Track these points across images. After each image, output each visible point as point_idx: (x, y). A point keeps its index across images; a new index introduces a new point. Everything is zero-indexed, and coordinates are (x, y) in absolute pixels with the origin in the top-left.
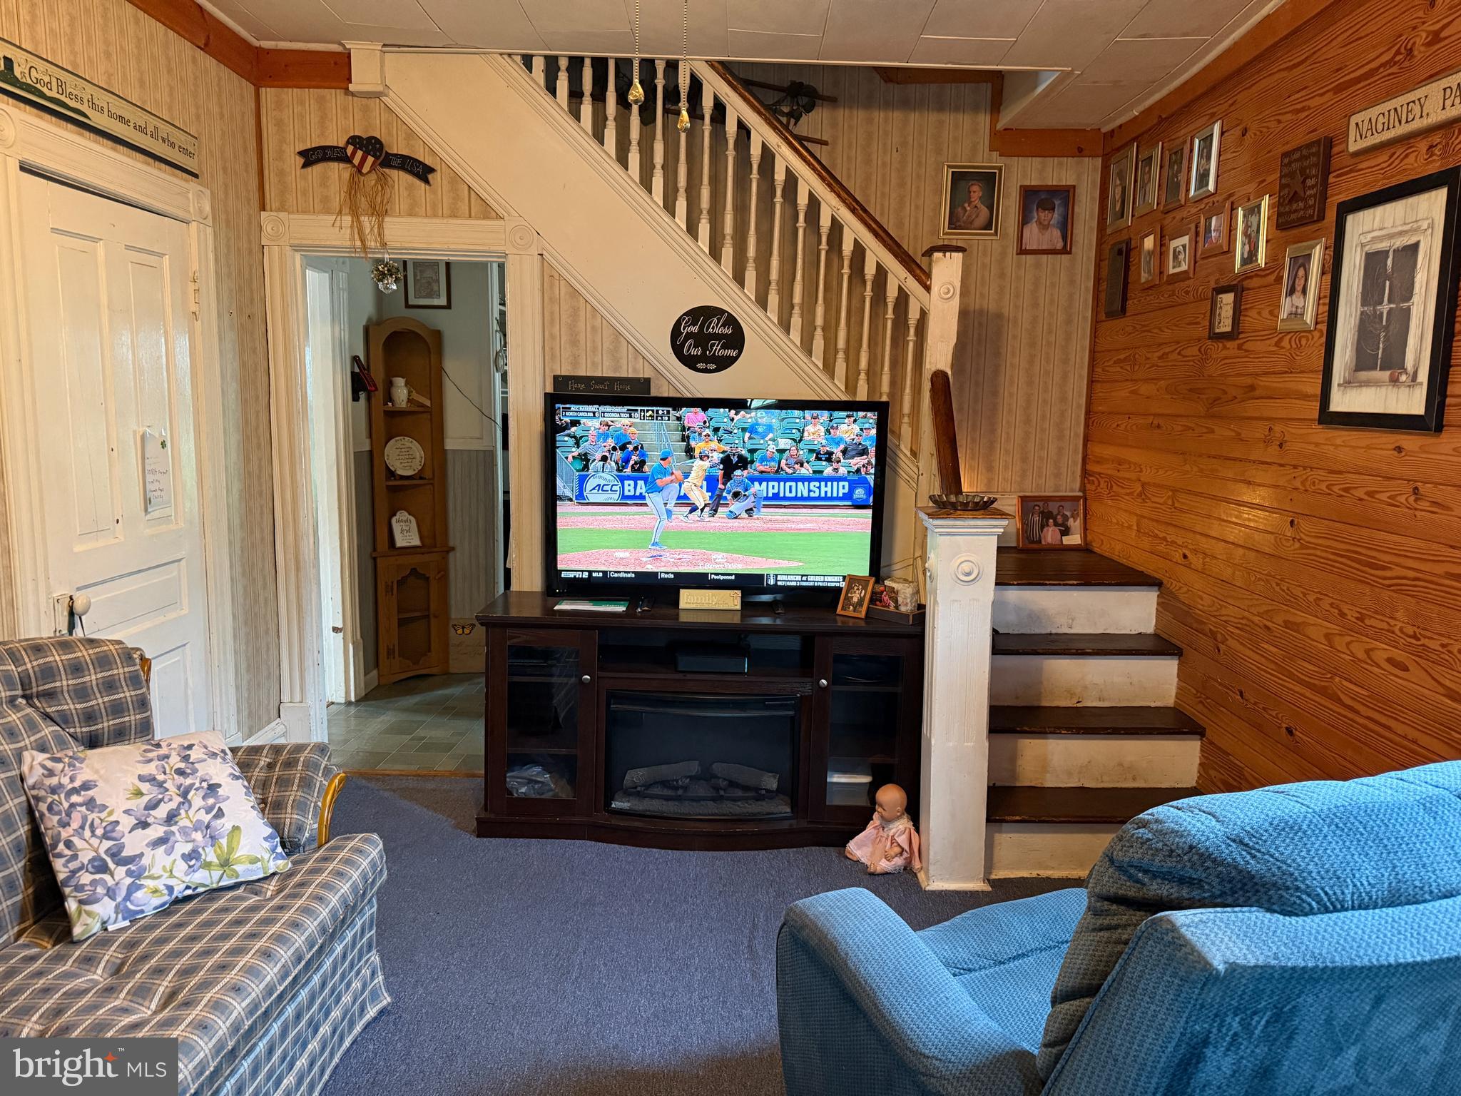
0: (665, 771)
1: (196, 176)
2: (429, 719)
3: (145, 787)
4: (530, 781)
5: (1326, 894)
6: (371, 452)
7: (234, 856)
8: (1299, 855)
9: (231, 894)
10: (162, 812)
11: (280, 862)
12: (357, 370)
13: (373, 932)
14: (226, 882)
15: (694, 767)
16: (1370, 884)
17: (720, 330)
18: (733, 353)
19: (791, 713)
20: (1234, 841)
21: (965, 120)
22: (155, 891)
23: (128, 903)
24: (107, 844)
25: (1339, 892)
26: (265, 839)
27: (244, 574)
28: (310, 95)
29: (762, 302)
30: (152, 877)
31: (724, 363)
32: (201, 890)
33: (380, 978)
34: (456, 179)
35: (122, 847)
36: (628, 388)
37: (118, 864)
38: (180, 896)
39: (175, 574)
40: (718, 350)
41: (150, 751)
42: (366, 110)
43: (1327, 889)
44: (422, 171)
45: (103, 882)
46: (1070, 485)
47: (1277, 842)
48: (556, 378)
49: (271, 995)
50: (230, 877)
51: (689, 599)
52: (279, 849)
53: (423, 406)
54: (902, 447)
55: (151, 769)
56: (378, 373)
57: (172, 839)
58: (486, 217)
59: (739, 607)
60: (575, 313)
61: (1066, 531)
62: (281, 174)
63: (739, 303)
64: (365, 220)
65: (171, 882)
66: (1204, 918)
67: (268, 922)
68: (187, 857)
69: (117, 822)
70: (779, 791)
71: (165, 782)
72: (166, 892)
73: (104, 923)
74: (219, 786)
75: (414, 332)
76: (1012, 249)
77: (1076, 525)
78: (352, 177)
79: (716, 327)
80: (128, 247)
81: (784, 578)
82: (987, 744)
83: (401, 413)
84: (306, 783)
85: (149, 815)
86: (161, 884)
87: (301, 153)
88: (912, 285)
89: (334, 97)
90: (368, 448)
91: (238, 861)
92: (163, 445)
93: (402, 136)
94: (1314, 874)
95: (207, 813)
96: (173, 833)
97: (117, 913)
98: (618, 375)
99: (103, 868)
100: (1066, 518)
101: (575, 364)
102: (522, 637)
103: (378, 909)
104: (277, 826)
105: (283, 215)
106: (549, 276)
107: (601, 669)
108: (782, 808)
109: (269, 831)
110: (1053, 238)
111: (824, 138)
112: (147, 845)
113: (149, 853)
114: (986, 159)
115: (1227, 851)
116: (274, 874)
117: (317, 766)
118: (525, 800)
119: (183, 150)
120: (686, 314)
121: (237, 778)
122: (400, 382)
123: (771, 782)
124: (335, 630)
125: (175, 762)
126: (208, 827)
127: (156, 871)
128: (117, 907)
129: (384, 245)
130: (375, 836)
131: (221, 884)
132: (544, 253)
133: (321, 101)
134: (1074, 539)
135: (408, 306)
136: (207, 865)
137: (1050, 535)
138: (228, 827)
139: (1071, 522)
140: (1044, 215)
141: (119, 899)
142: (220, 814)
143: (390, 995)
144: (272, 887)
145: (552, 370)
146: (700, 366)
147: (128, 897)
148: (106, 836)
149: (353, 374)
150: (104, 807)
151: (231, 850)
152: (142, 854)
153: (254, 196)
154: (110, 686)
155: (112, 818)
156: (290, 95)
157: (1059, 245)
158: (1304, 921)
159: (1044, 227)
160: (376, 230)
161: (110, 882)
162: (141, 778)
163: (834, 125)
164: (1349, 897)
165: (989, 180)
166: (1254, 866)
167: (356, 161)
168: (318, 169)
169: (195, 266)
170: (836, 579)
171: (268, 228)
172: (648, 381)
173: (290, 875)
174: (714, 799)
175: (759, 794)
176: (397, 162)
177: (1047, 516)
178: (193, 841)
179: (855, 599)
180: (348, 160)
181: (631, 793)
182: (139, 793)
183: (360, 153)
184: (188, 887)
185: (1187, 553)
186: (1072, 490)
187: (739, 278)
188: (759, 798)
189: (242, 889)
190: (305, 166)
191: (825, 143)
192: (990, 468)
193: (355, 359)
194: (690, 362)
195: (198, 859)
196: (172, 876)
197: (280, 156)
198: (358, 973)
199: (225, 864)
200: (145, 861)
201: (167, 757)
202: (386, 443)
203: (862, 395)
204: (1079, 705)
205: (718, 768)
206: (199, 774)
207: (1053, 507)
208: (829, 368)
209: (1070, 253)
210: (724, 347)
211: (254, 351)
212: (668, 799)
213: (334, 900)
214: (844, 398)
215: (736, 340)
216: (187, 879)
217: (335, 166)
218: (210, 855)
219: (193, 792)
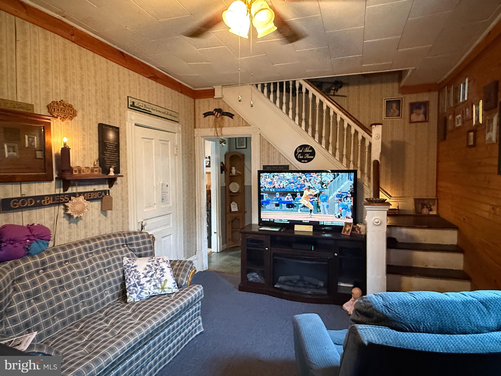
0: (290, 277)
1: (178, 122)
2: (236, 258)
3: (148, 268)
4: (253, 277)
5: (412, 326)
6: (225, 186)
7: (165, 287)
8: (404, 312)
9: (163, 296)
10: (150, 274)
11: (176, 290)
12: (222, 165)
13: (200, 311)
14: (163, 293)
15: (298, 277)
16: (431, 325)
17: (308, 151)
18: (312, 157)
19: (326, 263)
20: (384, 306)
21: (390, 85)
22: (146, 293)
23: (140, 295)
24: (137, 280)
25: (417, 326)
26: (173, 283)
27: (187, 217)
28: (205, 100)
29: (320, 142)
30: (145, 289)
31: (309, 160)
32: (157, 294)
33: (201, 324)
34: (239, 117)
35: (140, 281)
36: (282, 168)
37: (139, 285)
38: (152, 295)
39: (169, 217)
40: (308, 156)
41: (150, 259)
42: (219, 102)
43: (413, 325)
44: (231, 116)
45: (135, 289)
46: (432, 195)
47: (398, 308)
48: (263, 166)
49: (164, 321)
50: (164, 292)
51: (297, 228)
52: (176, 286)
53: (239, 174)
54: (365, 183)
55: (150, 264)
56: (228, 167)
57: (151, 281)
58: (246, 126)
59: (312, 231)
60: (269, 148)
61: (431, 210)
62: (199, 119)
63: (313, 143)
64: (218, 129)
65: (150, 291)
66: (367, 327)
67: (168, 304)
68: (154, 286)
69: (140, 276)
70: (324, 286)
71: (152, 267)
72: (148, 293)
73: (134, 299)
74: (164, 269)
75: (237, 155)
76: (407, 122)
77: (434, 208)
78: (215, 119)
79: (307, 150)
80: (160, 140)
81: (326, 222)
82: (386, 277)
83: (234, 176)
84: (185, 271)
85: (147, 275)
86: (147, 291)
87: (204, 114)
88: (366, 135)
89: (211, 100)
90: (224, 185)
91: (166, 288)
92: (167, 186)
93: (227, 107)
94: (408, 319)
95: (160, 275)
96: (152, 279)
97: (137, 297)
98: (280, 164)
99: (135, 286)
100: (431, 206)
101: (269, 161)
102: (250, 237)
103: (201, 305)
104: (176, 281)
105: (199, 129)
106: (262, 139)
107: (271, 246)
108: (325, 292)
109: (174, 281)
110: (421, 117)
111: (346, 95)
112: (146, 282)
113: (146, 284)
114: (397, 96)
115: (381, 309)
116: (174, 293)
117: (189, 266)
118: (251, 282)
119: (174, 116)
120: (299, 147)
121: (169, 267)
122: (234, 168)
123: (322, 284)
124: (215, 233)
125: (155, 262)
126: (160, 279)
127: (146, 288)
128: (137, 296)
129: (222, 134)
130: (201, 286)
131: (161, 293)
132: (261, 134)
133: (209, 102)
134: (434, 213)
135: (237, 149)
136: (158, 288)
137: (425, 211)
138: (164, 280)
139: (432, 207)
140: (418, 111)
141: (138, 294)
142: (163, 276)
143: (204, 329)
144: (173, 295)
145: (263, 164)
146: (303, 161)
147: (140, 294)
148: (137, 279)
149: (221, 167)
150: (138, 272)
151: (164, 285)
152: (144, 284)
153: (193, 125)
154: (144, 243)
155: (139, 275)
156: (202, 100)
157: (424, 120)
158: (403, 334)
159: (418, 114)
160: (220, 131)
161: (136, 290)
162: (147, 266)
163: (348, 91)
164: (422, 328)
165: (398, 102)
166: (388, 314)
167: (216, 115)
168: (207, 117)
169: (176, 143)
170: (342, 223)
171: (196, 132)
172: (288, 166)
173: (178, 293)
174: (304, 287)
175: (317, 287)
176: (225, 114)
177: (423, 205)
178: (156, 282)
179: (347, 230)
180: (214, 115)
181: (280, 283)
182: (146, 269)
183: (217, 113)
184: (153, 293)
185: (465, 218)
186: (433, 196)
187: (313, 136)
188: (318, 288)
189: (166, 295)
190: (204, 117)
191: (346, 96)
192: (403, 190)
193: (222, 163)
194: (300, 160)
195: (156, 286)
196: (150, 290)
197: (199, 114)
198: (194, 321)
199: (163, 288)
200: (145, 285)
201: (154, 261)
202: (230, 184)
203: (352, 168)
204: (426, 267)
205: (305, 278)
206: (160, 266)
207: (426, 202)
208: (341, 160)
209: (428, 121)
210: (309, 156)
211: (192, 162)
212: (290, 286)
213: (186, 301)
214: (346, 169)
215: (313, 153)
216: (153, 291)
217: (211, 116)
218: (159, 286)
219: (158, 270)
